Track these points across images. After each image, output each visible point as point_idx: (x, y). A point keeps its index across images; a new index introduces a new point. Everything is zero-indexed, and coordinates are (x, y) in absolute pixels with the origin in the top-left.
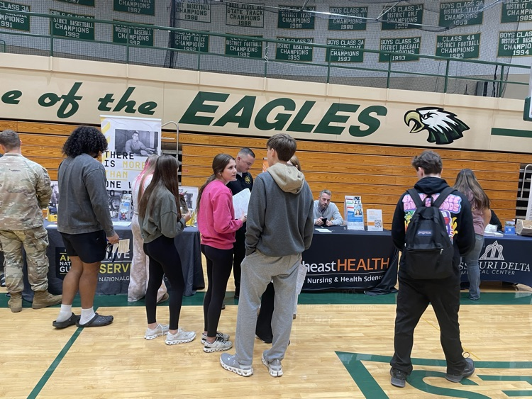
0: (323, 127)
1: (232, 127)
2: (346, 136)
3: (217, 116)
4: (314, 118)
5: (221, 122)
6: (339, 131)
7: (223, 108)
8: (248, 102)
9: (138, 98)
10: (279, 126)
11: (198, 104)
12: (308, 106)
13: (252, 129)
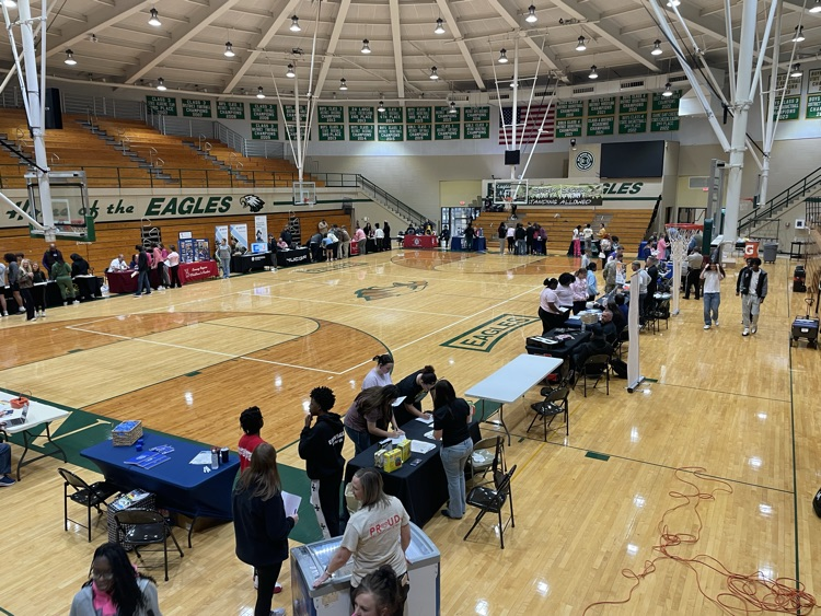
0: (208, 210)
1: (168, 215)
2: (217, 213)
3: (161, 210)
4: (203, 206)
5: (163, 213)
6: (214, 211)
7: (164, 205)
8: (174, 201)
9: (125, 205)
10: (189, 212)
11: (152, 205)
12: (200, 199)
13: (178, 215)
